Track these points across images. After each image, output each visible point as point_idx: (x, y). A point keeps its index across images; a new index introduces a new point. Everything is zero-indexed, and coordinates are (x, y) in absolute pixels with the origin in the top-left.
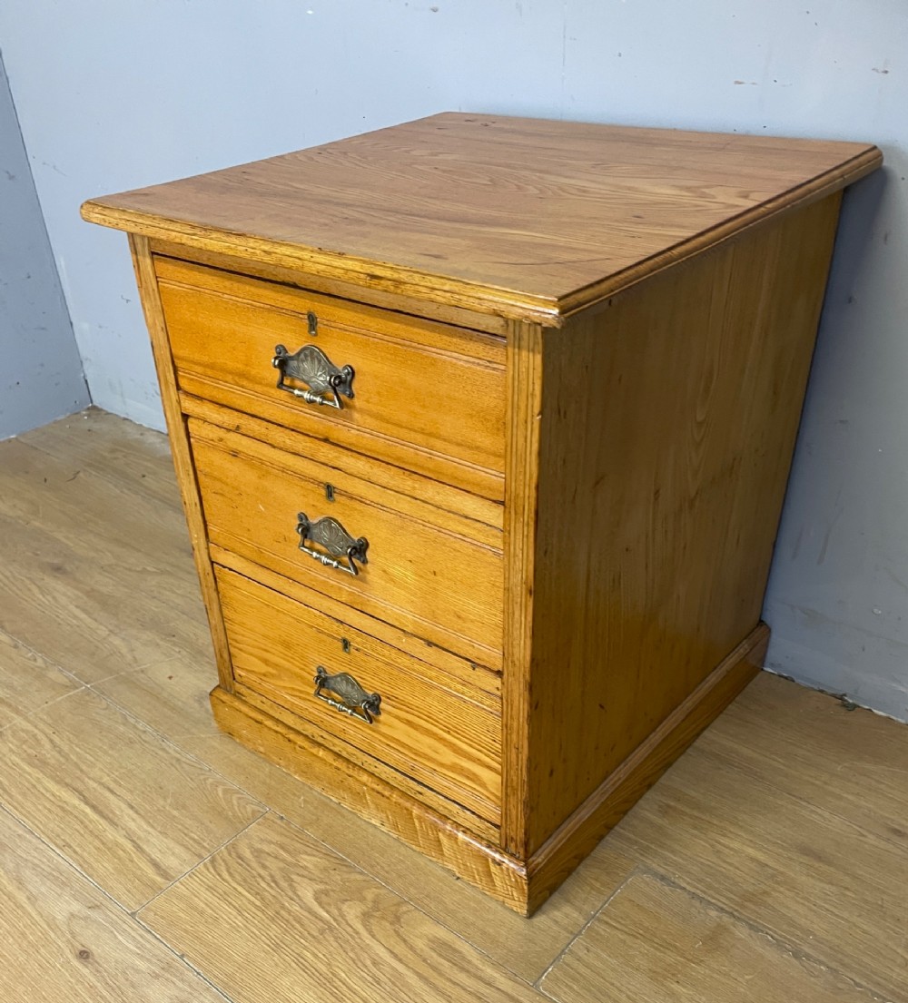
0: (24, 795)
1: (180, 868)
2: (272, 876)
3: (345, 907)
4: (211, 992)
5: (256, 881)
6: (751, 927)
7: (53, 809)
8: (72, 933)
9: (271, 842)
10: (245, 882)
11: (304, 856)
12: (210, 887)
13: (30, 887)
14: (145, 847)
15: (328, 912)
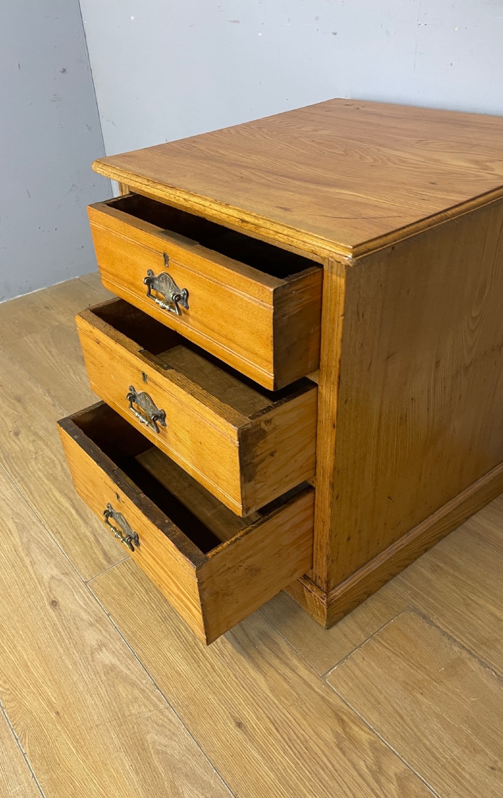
0: (40, 497)
1: (118, 557)
4: (121, 641)
6: (482, 663)
7: (55, 508)
8: (50, 588)
12: (133, 573)
13: (33, 555)
14: (100, 540)
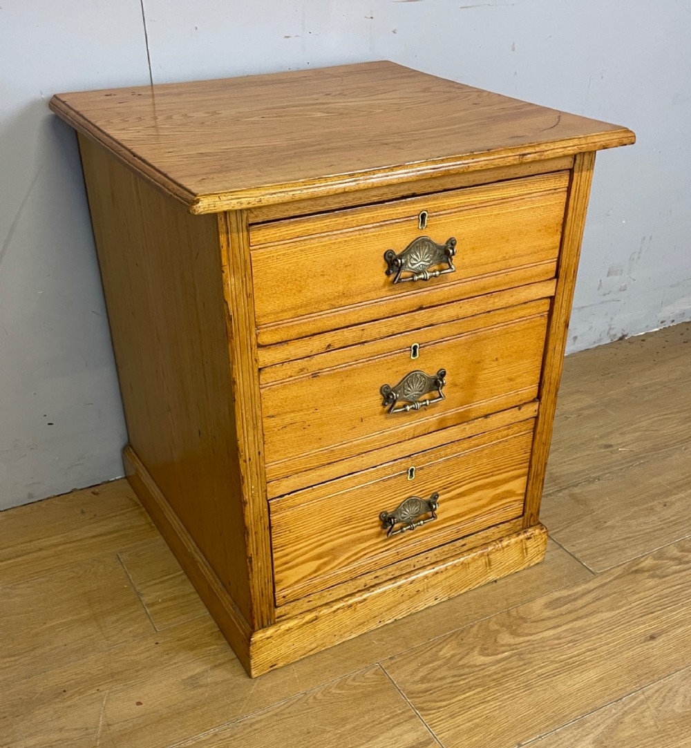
1: (420, 733)
2: (455, 676)
3: (502, 642)
4: (559, 733)
5: (455, 687)
6: (574, 486)
9: (416, 670)
10: (454, 694)
11: (441, 653)
15: (504, 652)
